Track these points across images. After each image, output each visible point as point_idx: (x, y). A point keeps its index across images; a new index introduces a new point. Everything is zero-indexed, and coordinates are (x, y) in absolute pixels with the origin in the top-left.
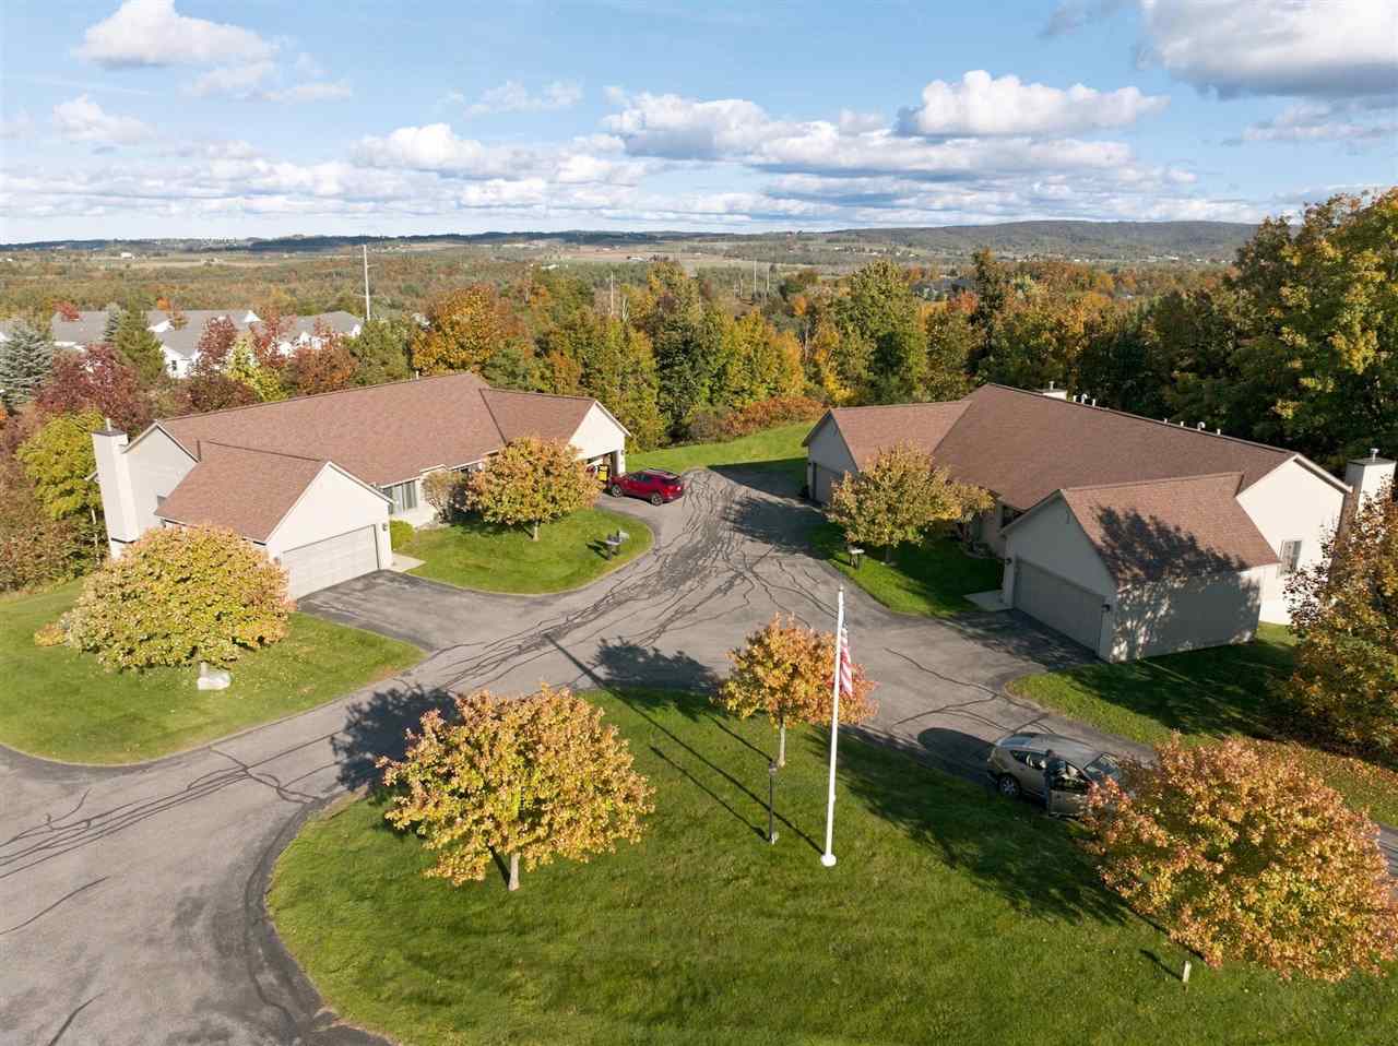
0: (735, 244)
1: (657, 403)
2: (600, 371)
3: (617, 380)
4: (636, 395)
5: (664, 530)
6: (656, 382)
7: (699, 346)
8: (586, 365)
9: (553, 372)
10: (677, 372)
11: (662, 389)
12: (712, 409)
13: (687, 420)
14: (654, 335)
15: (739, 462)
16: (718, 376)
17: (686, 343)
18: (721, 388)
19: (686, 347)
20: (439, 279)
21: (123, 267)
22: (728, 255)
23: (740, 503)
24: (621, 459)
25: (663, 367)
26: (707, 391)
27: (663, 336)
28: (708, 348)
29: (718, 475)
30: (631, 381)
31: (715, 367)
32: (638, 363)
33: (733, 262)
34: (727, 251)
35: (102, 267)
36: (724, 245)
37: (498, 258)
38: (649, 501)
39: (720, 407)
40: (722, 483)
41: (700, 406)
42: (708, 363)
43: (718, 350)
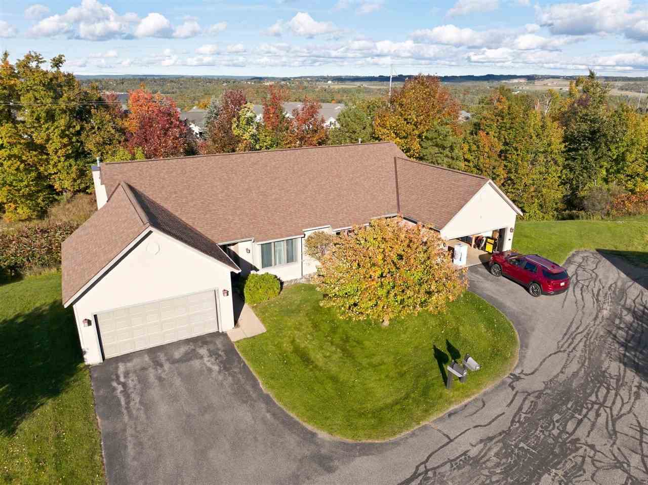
0: (627, 83)
1: (559, 177)
2: (516, 150)
3: (530, 157)
4: (544, 170)
5: (533, 342)
6: (561, 160)
7: (605, 135)
8: (506, 144)
9: (478, 147)
10: (581, 155)
11: (565, 167)
12: (606, 186)
13: (582, 194)
14: (566, 125)
15: (630, 249)
16: (617, 161)
17: (593, 133)
18: (618, 171)
19: (594, 137)
20: (459, 96)
21: (327, 87)
22: (622, 89)
23: (634, 314)
24: (509, 236)
25: (570, 150)
26: (604, 173)
27: (574, 126)
28: (613, 137)
29: (608, 263)
30: (541, 158)
31: (615, 153)
32: (549, 145)
33: (624, 93)
34: (621, 87)
35: (319, 87)
36: (620, 84)
37: (491, 87)
38: (528, 290)
39: (613, 185)
40: (612, 275)
41: (597, 183)
42: (610, 150)
43: (621, 140)
